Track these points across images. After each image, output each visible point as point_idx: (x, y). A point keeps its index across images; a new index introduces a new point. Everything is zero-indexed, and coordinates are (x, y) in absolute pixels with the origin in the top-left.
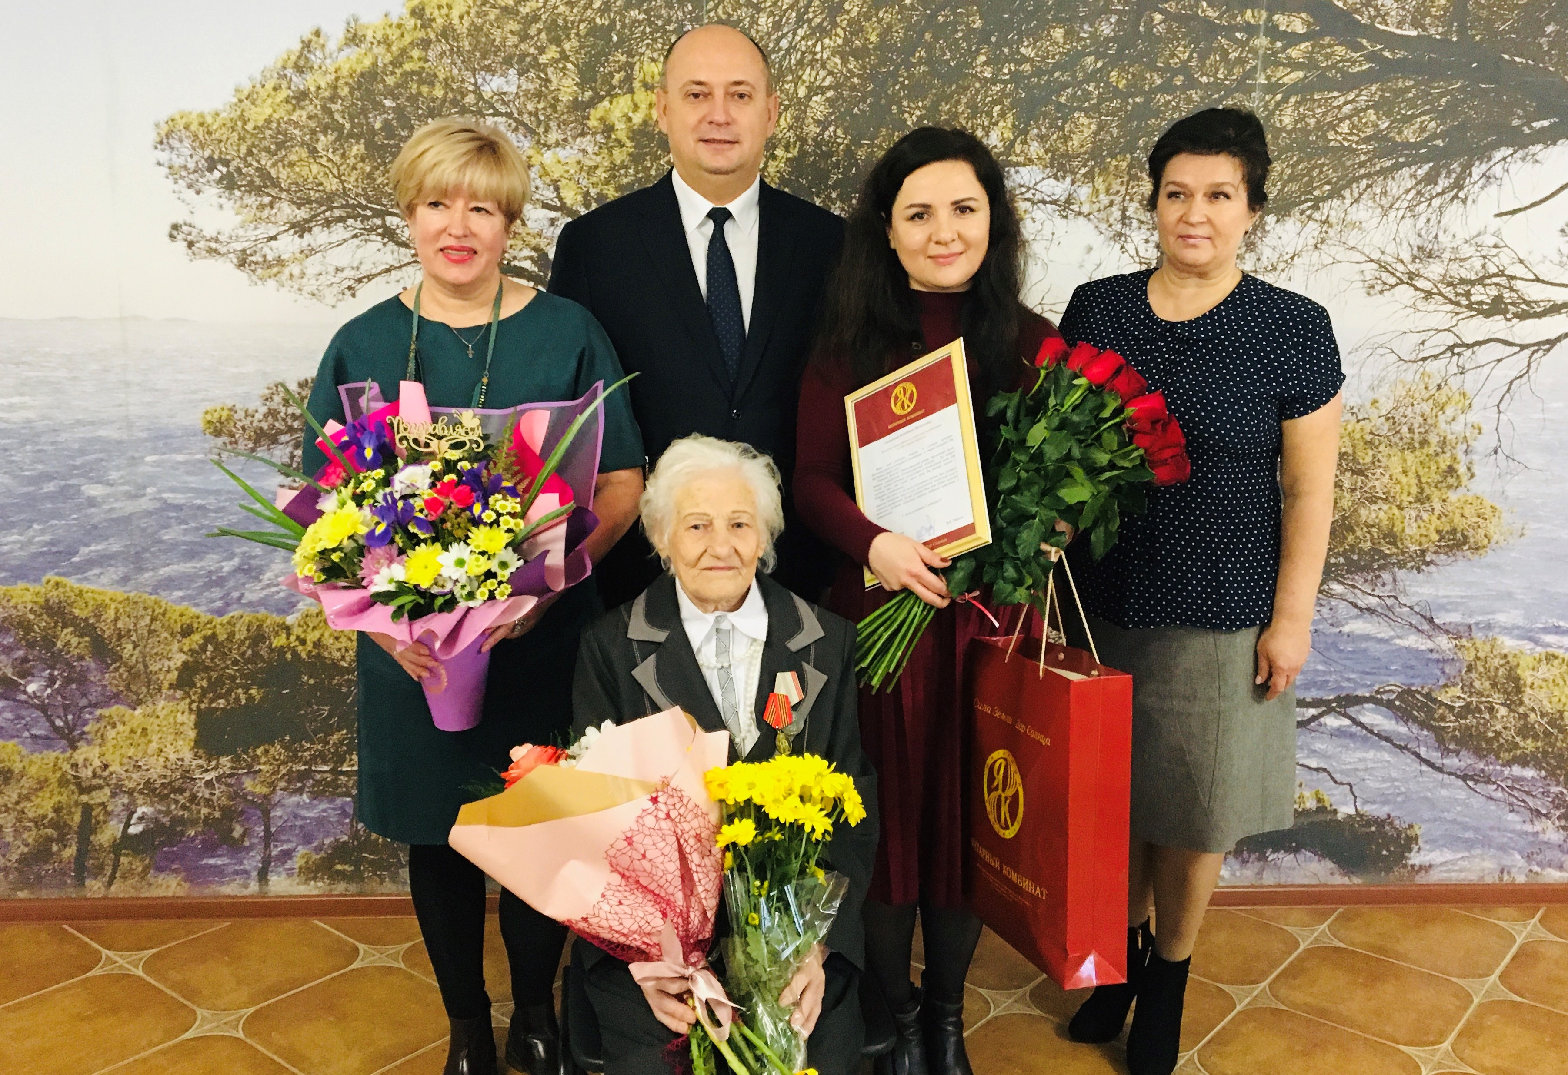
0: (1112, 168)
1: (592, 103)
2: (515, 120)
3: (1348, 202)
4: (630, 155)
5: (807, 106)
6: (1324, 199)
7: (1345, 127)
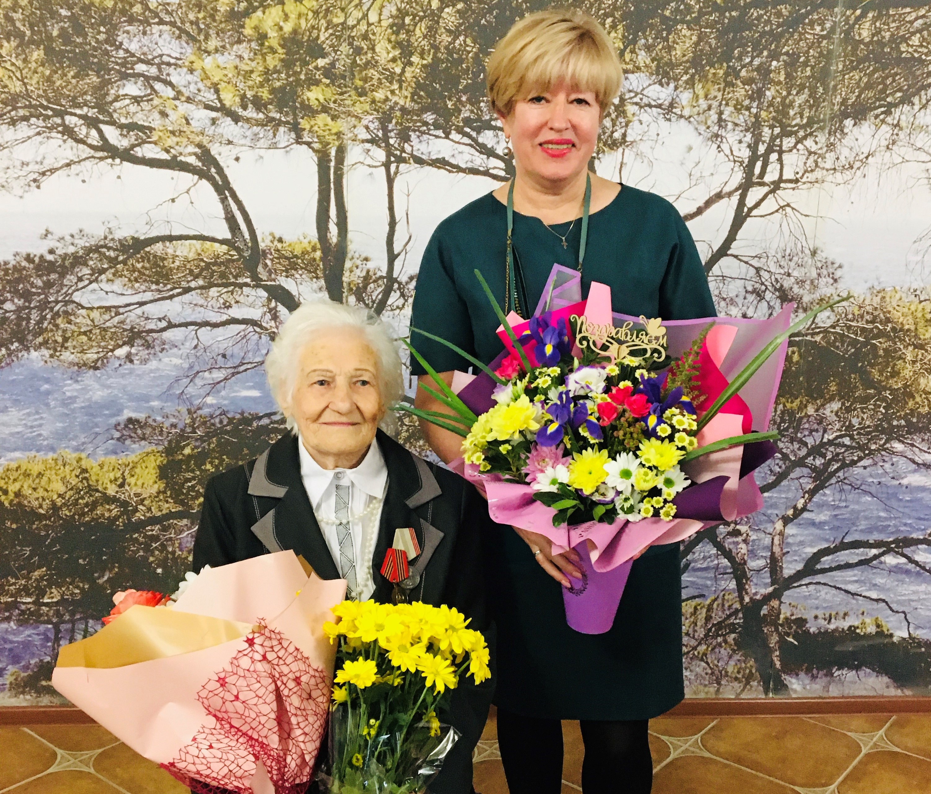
0: (710, 76)
1: (247, 13)
2: (179, 28)
3: (917, 107)
4: (282, 60)
5: (440, 17)
6: (896, 105)
7: (916, 40)
